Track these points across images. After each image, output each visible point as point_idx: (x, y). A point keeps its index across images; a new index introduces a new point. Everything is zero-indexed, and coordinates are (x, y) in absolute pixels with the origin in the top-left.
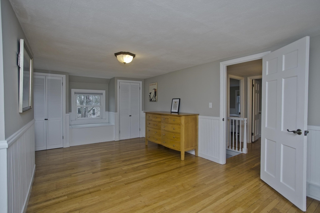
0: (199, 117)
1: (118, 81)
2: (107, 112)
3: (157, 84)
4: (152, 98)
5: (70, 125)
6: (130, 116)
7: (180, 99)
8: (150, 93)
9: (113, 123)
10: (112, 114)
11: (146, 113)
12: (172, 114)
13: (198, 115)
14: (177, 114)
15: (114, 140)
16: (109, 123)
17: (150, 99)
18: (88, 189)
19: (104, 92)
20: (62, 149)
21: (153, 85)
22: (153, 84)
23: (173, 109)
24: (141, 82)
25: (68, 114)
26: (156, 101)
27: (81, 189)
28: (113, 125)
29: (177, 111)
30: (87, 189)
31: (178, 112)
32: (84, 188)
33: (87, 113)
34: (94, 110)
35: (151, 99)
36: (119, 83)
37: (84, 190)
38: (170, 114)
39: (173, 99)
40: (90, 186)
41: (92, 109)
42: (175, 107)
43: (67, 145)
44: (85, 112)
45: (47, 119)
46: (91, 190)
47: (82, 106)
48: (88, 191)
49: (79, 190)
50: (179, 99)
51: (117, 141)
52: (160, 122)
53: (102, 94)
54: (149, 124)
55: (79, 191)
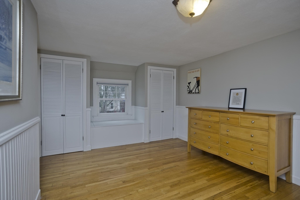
0: (294, 117)
1: (149, 67)
2: (134, 106)
3: (200, 70)
4: (193, 89)
5: (92, 122)
6: (162, 112)
7: (246, 89)
8: (189, 83)
9: (141, 120)
10: (140, 109)
11: (190, 109)
12: (231, 110)
13: (294, 114)
14: (242, 111)
15: (143, 142)
16: (135, 119)
17: (188, 90)
19: (130, 82)
20: (82, 153)
21: (193, 72)
22: (194, 70)
23: (232, 104)
24: (175, 70)
25: (90, 109)
26: (199, 93)
28: (142, 123)
29: (242, 107)
31: (243, 109)
33: (106, 106)
34: (112, 104)
35: (191, 91)
36: (150, 69)
38: (227, 110)
39: (231, 89)
41: (111, 102)
42: (237, 101)
43: (87, 148)
44: (105, 106)
45: (64, 115)
47: (101, 99)
50: (244, 90)
51: (146, 144)
52: (218, 122)
53: (128, 85)
54: (196, 124)
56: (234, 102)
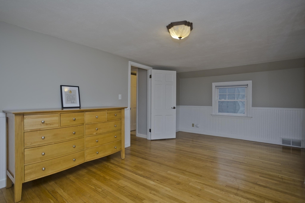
18: (236, 194)
23: (66, 103)
27: (244, 199)
29: (79, 106)
30: (237, 196)
32: (240, 199)
37: (242, 197)
40: (232, 196)
46: (235, 191)
48: (239, 192)
49: (248, 201)
50: (77, 88)
55: (248, 199)
56: (67, 100)
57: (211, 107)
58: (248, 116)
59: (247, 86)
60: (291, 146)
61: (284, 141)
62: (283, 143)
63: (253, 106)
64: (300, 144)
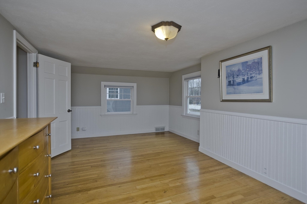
57: (100, 107)
58: (134, 113)
59: (133, 88)
60: (160, 131)
61: (157, 129)
62: (156, 130)
63: (137, 105)
64: (164, 129)
